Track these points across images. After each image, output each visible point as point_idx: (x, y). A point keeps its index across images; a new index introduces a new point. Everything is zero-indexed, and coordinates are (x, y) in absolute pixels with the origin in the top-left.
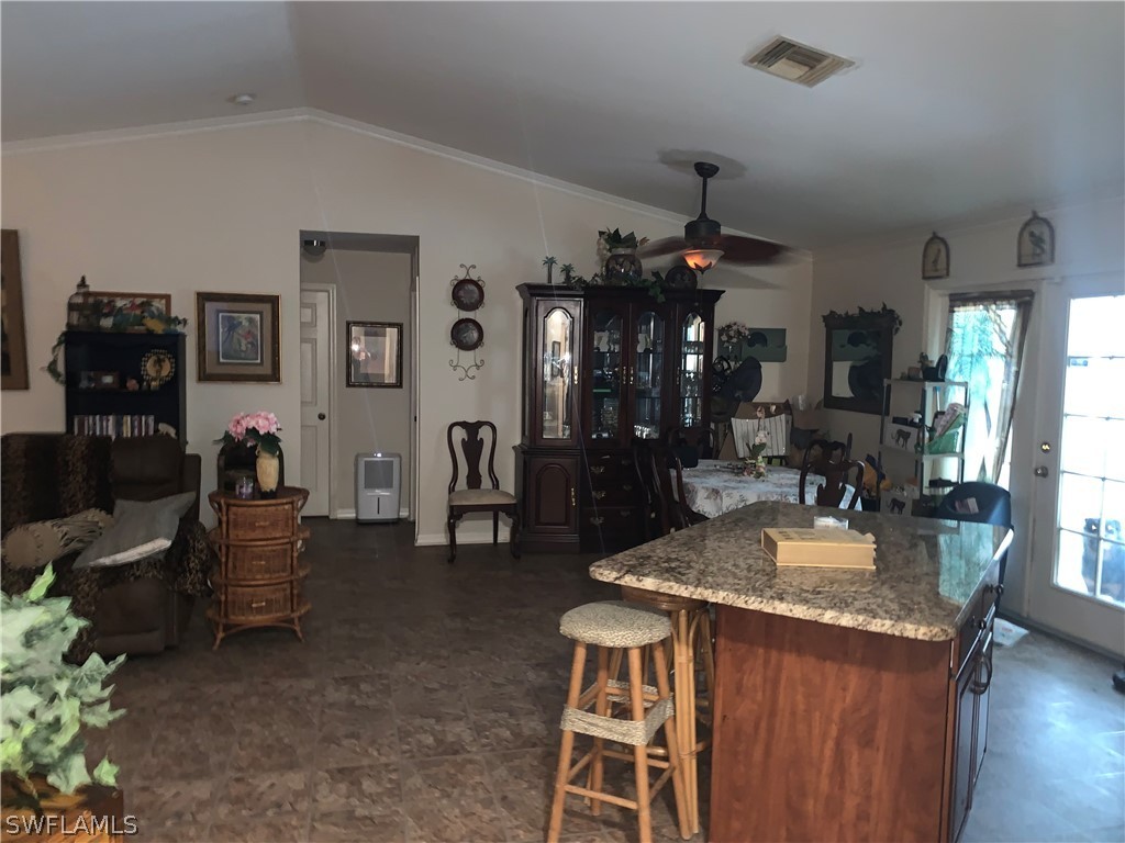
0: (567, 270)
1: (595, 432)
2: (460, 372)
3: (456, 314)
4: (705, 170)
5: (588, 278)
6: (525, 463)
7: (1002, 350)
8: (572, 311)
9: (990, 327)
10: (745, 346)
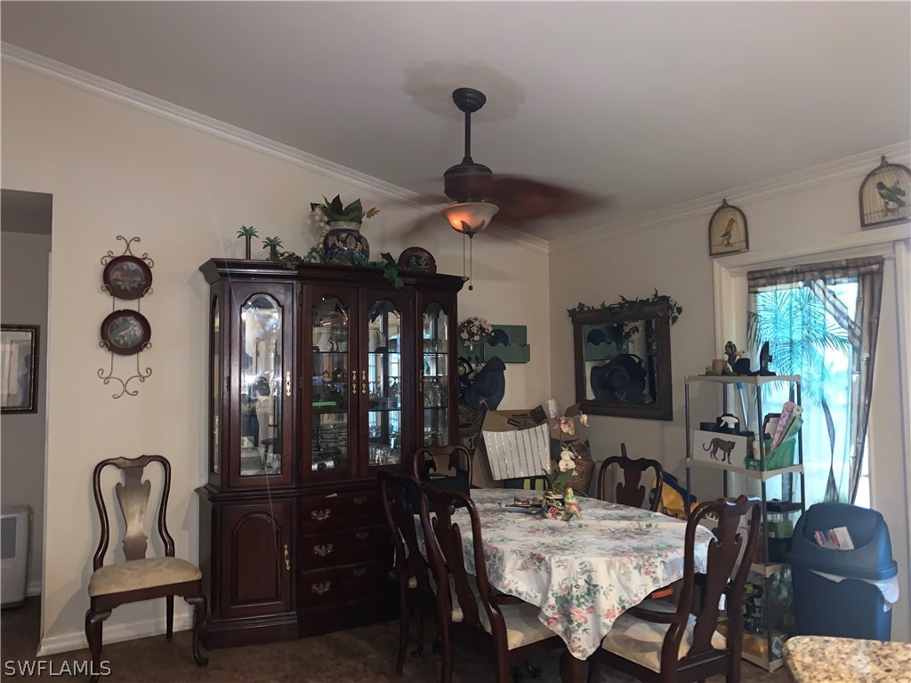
0: (272, 244)
1: (316, 461)
2: (115, 387)
3: (108, 305)
4: (468, 101)
5: (302, 253)
8: (281, 297)
9: (817, 307)
10: (487, 346)
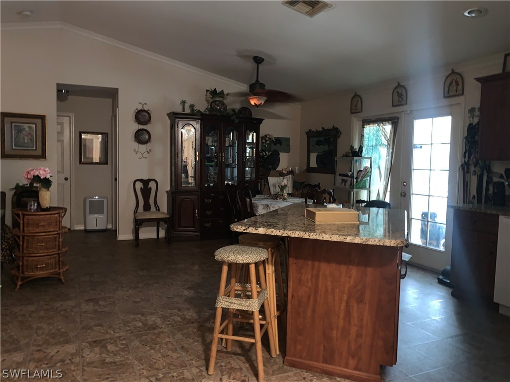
0: (192, 106)
1: (206, 184)
2: (139, 155)
3: (136, 127)
4: (258, 60)
5: (202, 110)
6: (173, 197)
7: (386, 143)
8: (195, 126)
9: (380, 133)
10: (273, 145)
